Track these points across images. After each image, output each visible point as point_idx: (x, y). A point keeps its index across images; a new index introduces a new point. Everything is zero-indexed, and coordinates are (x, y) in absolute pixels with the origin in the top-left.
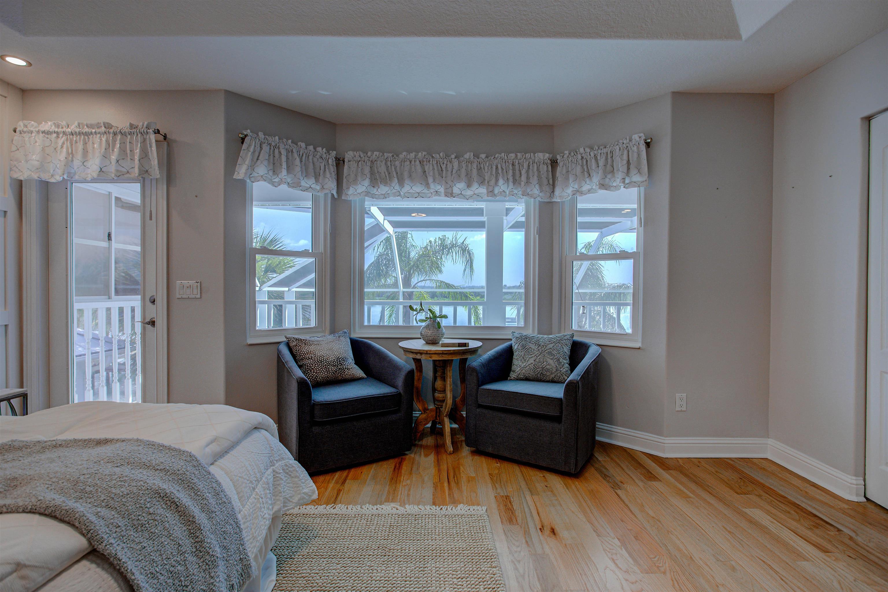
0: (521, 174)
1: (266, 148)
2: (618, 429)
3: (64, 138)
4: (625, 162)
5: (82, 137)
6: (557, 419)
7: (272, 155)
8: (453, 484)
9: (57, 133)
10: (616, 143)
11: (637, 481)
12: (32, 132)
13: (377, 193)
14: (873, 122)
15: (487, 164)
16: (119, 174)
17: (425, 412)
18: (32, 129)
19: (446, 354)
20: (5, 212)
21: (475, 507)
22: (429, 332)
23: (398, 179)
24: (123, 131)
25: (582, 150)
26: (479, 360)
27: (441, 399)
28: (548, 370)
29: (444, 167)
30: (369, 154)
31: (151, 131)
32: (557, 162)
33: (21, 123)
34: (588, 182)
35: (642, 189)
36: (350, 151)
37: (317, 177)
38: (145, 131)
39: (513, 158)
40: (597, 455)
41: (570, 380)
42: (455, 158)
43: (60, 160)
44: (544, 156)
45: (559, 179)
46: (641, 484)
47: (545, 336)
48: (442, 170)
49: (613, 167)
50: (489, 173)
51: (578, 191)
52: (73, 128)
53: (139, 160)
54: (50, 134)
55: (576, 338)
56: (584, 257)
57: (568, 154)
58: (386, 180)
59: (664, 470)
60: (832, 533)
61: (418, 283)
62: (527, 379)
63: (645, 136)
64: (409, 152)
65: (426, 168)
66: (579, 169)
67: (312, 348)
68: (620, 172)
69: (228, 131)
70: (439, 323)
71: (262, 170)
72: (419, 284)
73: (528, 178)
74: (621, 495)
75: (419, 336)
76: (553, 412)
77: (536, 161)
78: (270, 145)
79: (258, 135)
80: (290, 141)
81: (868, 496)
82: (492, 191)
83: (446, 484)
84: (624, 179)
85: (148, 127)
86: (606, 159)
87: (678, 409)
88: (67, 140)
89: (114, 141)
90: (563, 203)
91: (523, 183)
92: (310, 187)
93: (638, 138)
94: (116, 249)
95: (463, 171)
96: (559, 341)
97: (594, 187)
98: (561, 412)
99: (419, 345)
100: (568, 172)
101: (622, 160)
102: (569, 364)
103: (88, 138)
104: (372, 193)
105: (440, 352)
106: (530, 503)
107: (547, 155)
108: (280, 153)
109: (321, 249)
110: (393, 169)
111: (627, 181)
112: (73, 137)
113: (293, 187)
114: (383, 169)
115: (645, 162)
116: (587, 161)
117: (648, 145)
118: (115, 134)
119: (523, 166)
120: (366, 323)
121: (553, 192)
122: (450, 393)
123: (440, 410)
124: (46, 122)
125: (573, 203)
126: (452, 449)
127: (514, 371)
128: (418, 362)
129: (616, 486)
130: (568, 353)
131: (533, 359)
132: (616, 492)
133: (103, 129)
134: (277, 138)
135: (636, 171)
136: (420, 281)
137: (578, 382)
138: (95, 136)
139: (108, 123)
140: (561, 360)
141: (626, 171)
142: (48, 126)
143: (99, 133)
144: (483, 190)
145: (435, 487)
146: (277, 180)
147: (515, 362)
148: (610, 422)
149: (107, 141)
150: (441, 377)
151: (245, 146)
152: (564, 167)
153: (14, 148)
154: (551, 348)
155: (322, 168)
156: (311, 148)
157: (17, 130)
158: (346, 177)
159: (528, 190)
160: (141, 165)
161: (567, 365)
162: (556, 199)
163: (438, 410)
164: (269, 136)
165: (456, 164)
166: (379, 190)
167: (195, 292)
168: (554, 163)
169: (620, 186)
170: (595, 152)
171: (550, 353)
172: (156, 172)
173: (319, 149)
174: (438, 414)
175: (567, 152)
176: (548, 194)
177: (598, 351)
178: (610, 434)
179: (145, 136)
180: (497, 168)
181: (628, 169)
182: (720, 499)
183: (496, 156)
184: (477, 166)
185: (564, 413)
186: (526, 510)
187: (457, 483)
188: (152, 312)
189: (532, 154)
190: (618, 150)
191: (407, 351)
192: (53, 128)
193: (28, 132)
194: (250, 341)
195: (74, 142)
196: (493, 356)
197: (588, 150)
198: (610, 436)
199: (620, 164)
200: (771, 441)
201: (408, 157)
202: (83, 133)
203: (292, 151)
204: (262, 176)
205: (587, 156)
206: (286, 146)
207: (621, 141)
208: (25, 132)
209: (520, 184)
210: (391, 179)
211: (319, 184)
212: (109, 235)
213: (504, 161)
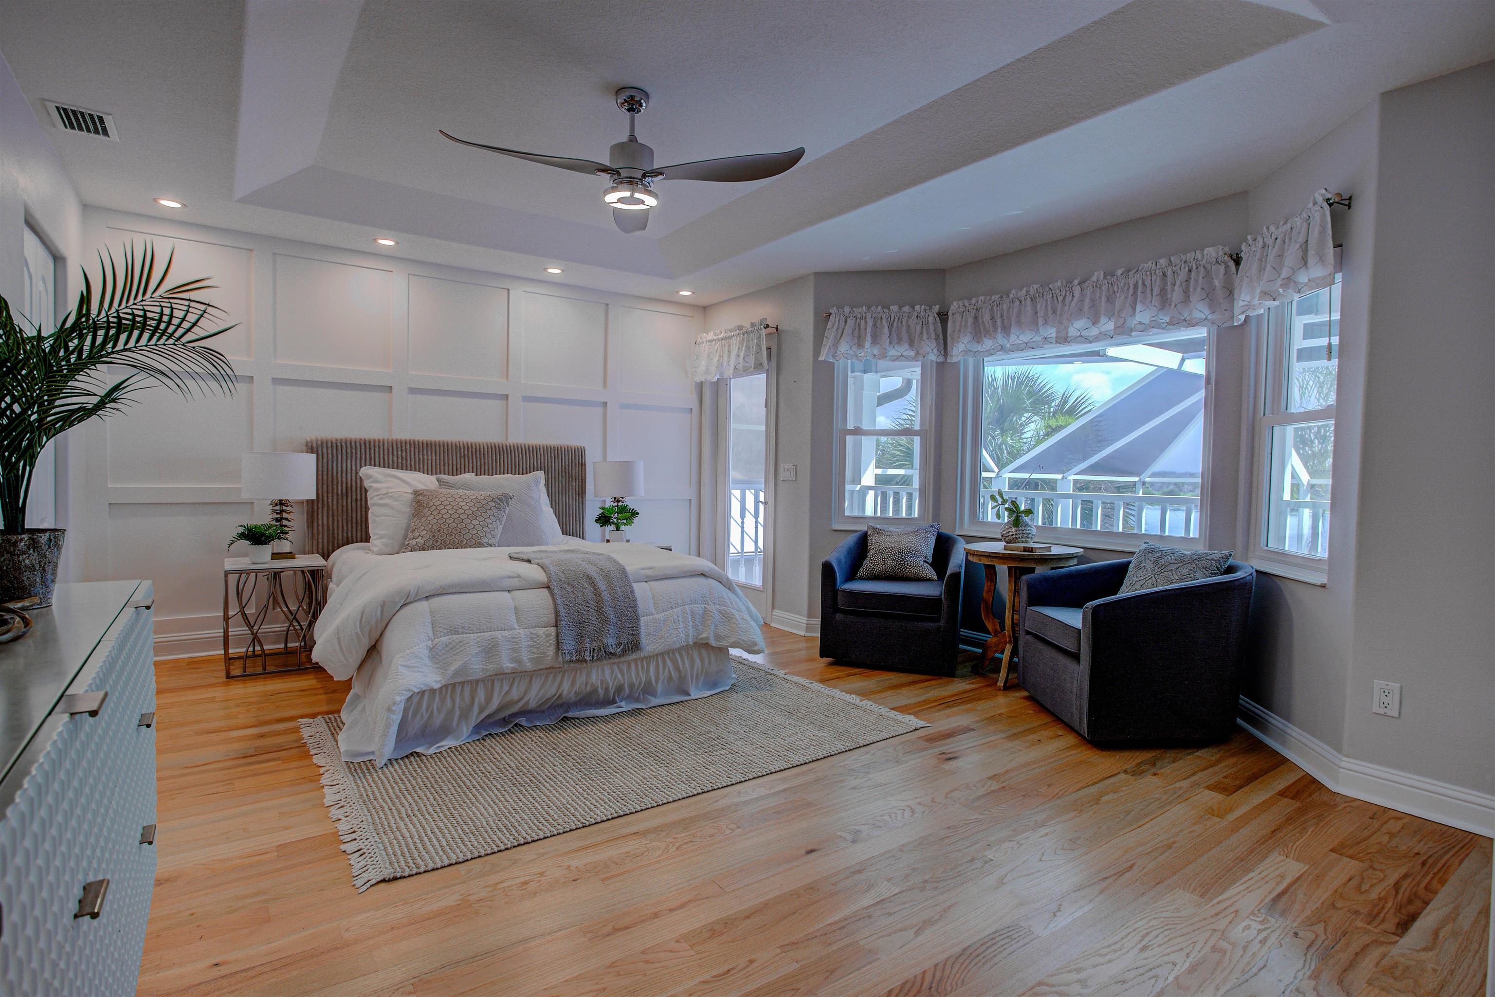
0: (1174, 288)
2: (1295, 732)
3: (718, 344)
5: (728, 340)
6: (1078, 659)
7: (857, 328)
8: (942, 706)
9: (715, 340)
10: (1301, 210)
12: (704, 343)
18: (704, 340)
20: (691, 409)
21: (920, 721)
23: (1003, 328)
24: (748, 331)
29: (1061, 300)
30: (974, 300)
31: (763, 326)
32: (1241, 257)
33: (699, 336)
36: (956, 300)
37: (911, 342)
38: (759, 328)
42: (1079, 284)
43: (715, 363)
44: (1218, 251)
46: (1182, 785)
48: (1058, 305)
50: (1124, 298)
52: (723, 334)
53: (755, 355)
54: (712, 342)
57: (1251, 241)
58: (990, 332)
59: (1281, 795)
63: (1328, 192)
64: (1021, 287)
65: (1038, 308)
69: (816, 310)
70: (1023, 521)
71: (846, 345)
73: (1186, 294)
75: (1000, 537)
76: (1072, 647)
77: (1204, 262)
79: (842, 309)
80: (880, 308)
82: (1124, 325)
83: (935, 704)
85: (761, 324)
87: (1376, 709)
89: (743, 340)
91: (1176, 302)
92: (902, 355)
93: (1320, 198)
95: (1087, 301)
98: (1079, 649)
100: (1245, 273)
104: (972, 349)
107: (1221, 249)
108: (866, 323)
109: (927, 425)
110: (999, 316)
111: (1303, 280)
112: (723, 342)
114: (987, 317)
115: (1330, 240)
117: (1345, 205)
118: (744, 334)
119: (1179, 275)
134: (864, 308)
135: (1314, 263)
138: (733, 338)
139: (740, 325)
143: (736, 335)
145: (923, 701)
148: (1287, 717)
149: (739, 341)
151: (830, 324)
153: (696, 358)
155: (919, 329)
156: (906, 308)
157: (697, 342)
158: (950, 335)
160: (756, 359)
164: (855, 308)
165: (1078, 292)
166: (984, 346)
167: (792, 474)
168: (1238, 258)
170: (1278, 232)
173: (917, 307)
175: (1250, 237)
176: (1225, 315)
178: (1282, 737)
179: (759, 332)
180: (1138, 285)
181: (1305, 257)
183: (1138, 268)
184: (1108, 290)
185: (1082, 651)
192: (713, 337)
194: (835, 527)
195: (723, 346)
198: (1283, 743)
199: (1290, 253)
201: (1019, 296)
202: (728, 337)
203: (881, 319)
206: (875, 315)
208: (700, 343)
209: (1171, 304)
210: (995, 329)
211: (914, 350)
213: (1149, 273)
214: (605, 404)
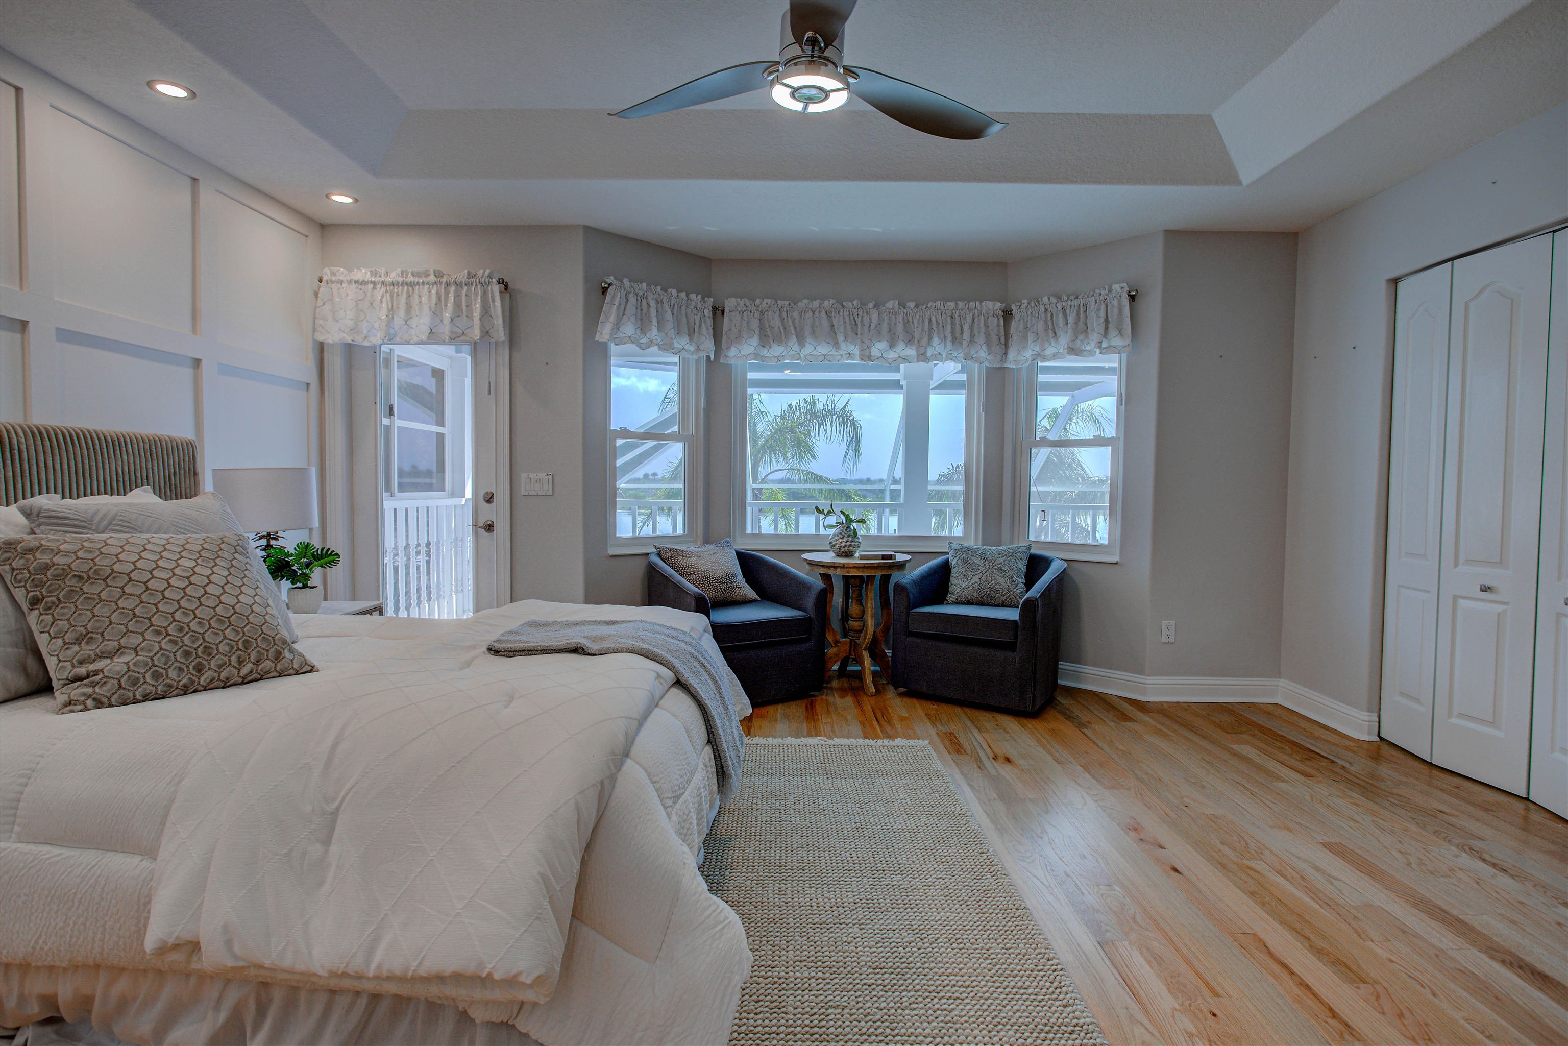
0: (962, 329)
1: (632, 299)
2: (1087, 669)
3: (382, 289)
4: (1102, 320)
5: (406, 288)
6: (1010, 647)
7: (639, 308)
8: (883, 723)
9: (374, 283)
10: (1092, 293)
11: (1108, 722)
12: (341, 282)
13: (768, 355)
14: (1400, 284)
15: (917, 317)
16: (455, 336)
17: (836, 645)
18: (341, 278)
19: (868, 568)
20: (308, 384)
21: (916, 741)
22: (843, 542)
23: (797, 337)
24: (458, 281)
25: (1045, 300)
26: (909, 577)
27: (858, 628)
28: (997, 591)
29: (858, 320)
30: (758, 301)
31: (494, 280)
32: (1011, 314)
33: (327, 270)
34: (1053, 344)
35: (1124, 356)
36: (731, 297)
37: (691, 334)
38: (487, 281)
39: (952, 308)
40: (1059, 698)
41: (1028, 598)
42: (874, 307)
43: (380, 319)
44: (994, 306)
45: (1015, 338)
46: (1112, 724)
47: (994, 548)
48: (856, 324)
49: (1086, 324)
50: (920, 329)
51: (1039, 355)
52: (393, 276)
53: (480, 319)
54: (365, 284)
55: (1032, 551)
56: (1045, 442)
57: (1026, 304)
58: (780, 339)
59: (1142, 712)
60: (1324, 764)
61: (769, 474)
62: (969, 603)
63: (1129, 287)
64: (812, 299)
65: (835, 322)
66: (1041, 325)
67: (692, 561)
68: (1095, 334)
69: (587, 279)
70: (855, 530)
71: (629, 329)
72: (771, 477)
73: (972, 336)
74: (1089, 735)
75: (829, 547)
76: (1006, 637)
77: (984, 312)
78: (637, 294)
79: (622, 281)
80: (659, 288)
81: (1382, 735)
82: (924, 354)
83: (875, 723)
84: (1100, 342)
85: (490, 277)
86: (1078, 314)
87: (1164, 640)
88: (387, 292)
89: (447, 294)
90: (1019, 369)
91: (965, 343)
92: (684, 349)
93: (1120, 289)
94: (398, 427)
95: (885, 326)
96: (1013, 554)
97: (1061, 351)
98: (1016, 637)
99: (829, 557)
100: (1026, 328)
101: (1098, 316)
102: (1025, 584)
103: (413, 289)
104: (762, 354)
105: (860, 565)
106: (979, 737)
107: (998, 305)
108: (648, 304)
109: (692, 430)
110: (791, 323)
111: (1104, 345)
112: (394, 289)
113: (665, 349)
114: (777, 322)
115: (1128, 320)
116: (1052, 315)
117: (1132, 298)
118: (448, 285)
119: (965, 319)
120: (749, 531)
121: (1006, 354)
122: (872, 620)
123: (855, 642)
124: (359, 268)
125: (1033, 372)
126: (874, 690)
127: (952, 593)
128: (827, 578)
129: (1081, 725)
130: (1024, 570)
131: (978, 576)
132: (1083, 733)
133: (432, 278)
134: (644, 284)
135: (1116, 333)
136: (771, 473)
137: (1037, 600)
138: (421, 287)
139: (439, 271)
140: (1015, 578)
141: (1102, 332)
142: (362, 274)
143: (428, 283)
144: (911, 352)
145: (863, 724)
146: (644, 341)
147: (953, 580)
148: (1078, 660)
149: (438, 293)
150: (857, 600)
151: (608, 297)
152: (1022, 321)
153: (320, 303)
154: (1001, 563)
155: (697, 322)
156: (683, 295)
157: (324, 279)
158: (726, 334)
159: (972, 352)
160: (482, 326)
161: (1023, 585)
162: (1010, 365)
163: (853, 643)
164: (634, 282)
165: (875, 316)
166: (771, 351)
167: (546, 487)
168: (1007, 315)
169: (1095, 352)
170: (1064, 304)
171: (1000, 570)
172: (500, 333)
173: (693, 296)
174: (853, 648)
175: (1025, 301)
176: (999, 357)
177: (1063, 566)
178: (1077, 676)
179: (486, 287)
180: (930, 320)
181: (1106, 328)
182: (1204, 737)
183: (929, 305)
184: (903, 318)
185: (1020, 637)
186: (975, 743)
187: (889, 722)
188: (488, 513)
189: (978, 303)
190: (1093, 303)
191: (812, 564)
192: (368, 277)
193: (337, 282)
194: (612, 551)
195: (395, 295)
196: (926, 572)
197: (1054, 300)
199: (1096, 323)
200: (1282, 682)
201: (811, 307)
202: (406, 283)
203: (662, 302)
204: (630, 337)
205: (1052, 307)
206: (656, 296)
207: (1097, 291)
208: (332, 282)
209: (961, 344)
210: (787, 336)
211: (694, 344)
212: (391, 409)
213: (940, 311)
214: (197, 362)
